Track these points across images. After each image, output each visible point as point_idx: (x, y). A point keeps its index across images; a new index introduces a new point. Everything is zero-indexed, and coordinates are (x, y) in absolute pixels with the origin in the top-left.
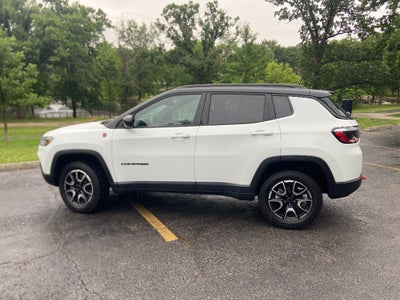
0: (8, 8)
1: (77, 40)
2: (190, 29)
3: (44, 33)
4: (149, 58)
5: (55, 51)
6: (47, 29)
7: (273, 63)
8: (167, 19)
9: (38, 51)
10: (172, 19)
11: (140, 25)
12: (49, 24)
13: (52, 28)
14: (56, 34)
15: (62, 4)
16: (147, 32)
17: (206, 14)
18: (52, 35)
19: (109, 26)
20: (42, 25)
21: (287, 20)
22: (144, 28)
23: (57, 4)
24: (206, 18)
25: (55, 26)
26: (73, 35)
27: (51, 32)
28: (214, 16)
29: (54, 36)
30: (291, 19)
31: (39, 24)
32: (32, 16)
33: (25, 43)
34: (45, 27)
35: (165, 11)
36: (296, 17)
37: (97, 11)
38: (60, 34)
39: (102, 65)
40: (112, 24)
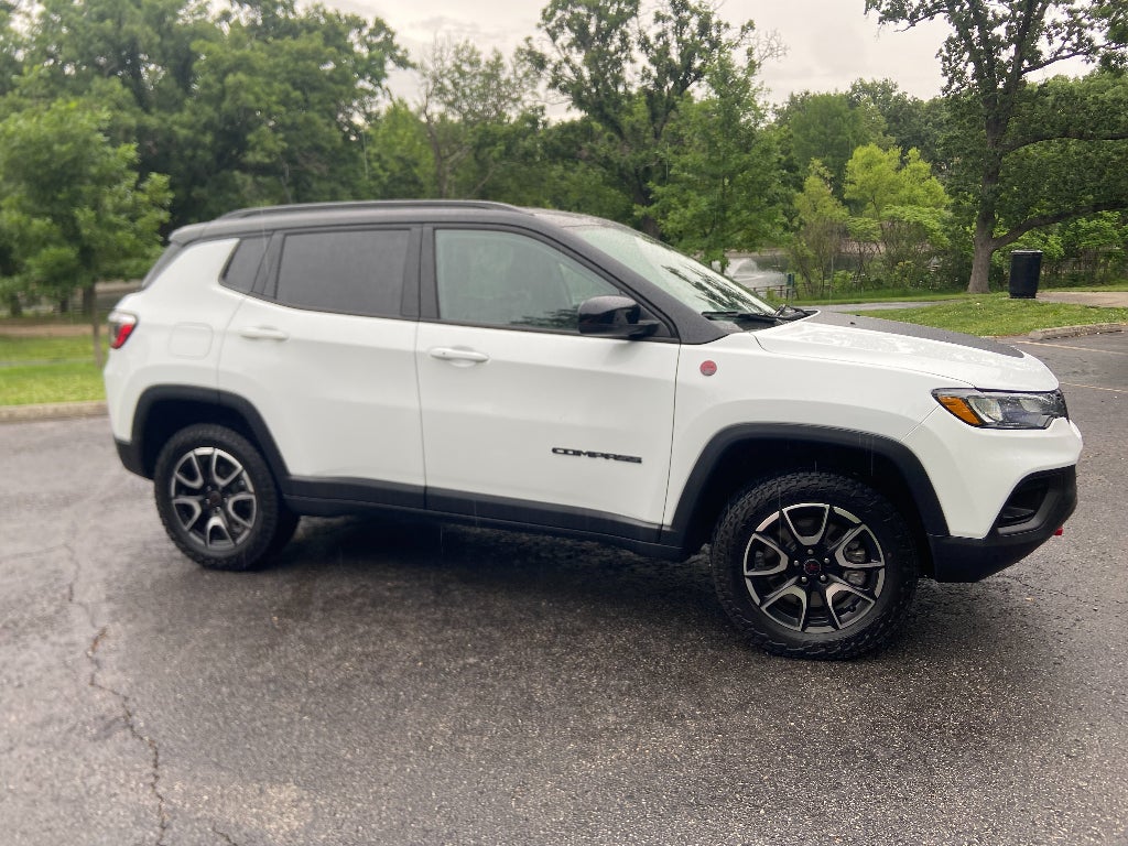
0: (136, 28)
1: (307, 105)
2: (618, 63)
3: (223, 92)
4: (501, 147)
5: (251, 137)
6: (230, 79)
7: (873, 148)
8: (554, 37)
9: (208, 139)
10: (567, 36)
11: (486, 56)
12: (237, 66)
13: (241, 76)
14: (252, 91)
15: (280, 12)
16: (503, 77)
17: (659, 18)
18: (243, 95)
19: (402, 63)
20: (219, 69)
21: (904, 23)
22: (497, 65)
23: (265, 11)
24: (658, 28)
25: (251, 70)
26: (297, 94)
27: (239, 86)
28: (682, 23)
29: (247, 98)
30: (913, 19)
31: (214, 65)
32: (194, 46)
33: (176, 116)
34: (225, 74)
35: (547, 17)
36: (930, 14)
37: (371, 24)
38: (263, 91)
39: (385, 170)
40: (411, 59)
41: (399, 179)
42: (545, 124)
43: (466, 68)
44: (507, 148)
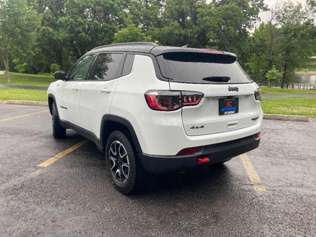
11: (296, 5)
16: (301, 11)
19: (266, 9)
22: (300, 6)
27: (206, 20)
29: (208, 24)
38: (213, 21)
39: (254, 43)
40: (268, 8)
41: (259, 45)
42: (313, 25)
43: (288, 9)
44: (294, 34)
